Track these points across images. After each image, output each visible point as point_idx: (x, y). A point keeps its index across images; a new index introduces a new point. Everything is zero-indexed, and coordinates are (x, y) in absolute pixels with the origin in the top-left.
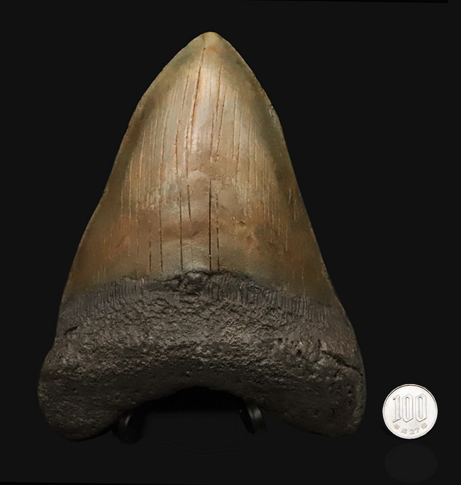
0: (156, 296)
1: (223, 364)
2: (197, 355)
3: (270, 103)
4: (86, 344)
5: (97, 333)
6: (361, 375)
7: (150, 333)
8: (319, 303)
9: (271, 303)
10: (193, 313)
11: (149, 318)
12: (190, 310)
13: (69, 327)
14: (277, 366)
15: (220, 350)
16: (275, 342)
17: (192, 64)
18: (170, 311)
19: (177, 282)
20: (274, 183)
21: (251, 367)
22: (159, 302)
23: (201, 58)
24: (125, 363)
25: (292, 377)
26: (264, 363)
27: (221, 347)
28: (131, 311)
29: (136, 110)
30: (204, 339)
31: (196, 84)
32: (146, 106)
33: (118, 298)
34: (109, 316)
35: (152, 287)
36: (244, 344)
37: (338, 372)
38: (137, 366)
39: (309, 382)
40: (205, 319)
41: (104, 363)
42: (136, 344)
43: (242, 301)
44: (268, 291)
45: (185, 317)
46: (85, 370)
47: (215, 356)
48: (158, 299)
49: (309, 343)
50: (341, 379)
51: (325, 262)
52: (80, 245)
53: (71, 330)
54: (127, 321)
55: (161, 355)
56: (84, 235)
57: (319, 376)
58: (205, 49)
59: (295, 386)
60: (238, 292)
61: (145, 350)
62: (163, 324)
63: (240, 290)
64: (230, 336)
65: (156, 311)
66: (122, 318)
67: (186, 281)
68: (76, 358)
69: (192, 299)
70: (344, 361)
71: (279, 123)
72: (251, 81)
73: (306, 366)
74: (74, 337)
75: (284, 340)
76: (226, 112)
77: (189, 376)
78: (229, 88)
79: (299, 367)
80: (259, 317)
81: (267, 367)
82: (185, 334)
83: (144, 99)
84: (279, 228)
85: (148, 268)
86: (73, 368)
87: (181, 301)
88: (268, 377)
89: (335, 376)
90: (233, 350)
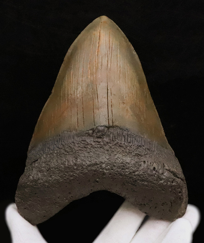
0: (81, 139)
1: (116, 174)
2: (103, 169)
3: (134, 49)
4: (44, 167)
5: (49, 161)
6: (185, 184)
7: (78, 158)
8: (162, 146)
9: (139, 143)
10: (101, 147)
11: (77, 150)
12: (99, 146)
13: (33, 160)
14: (144, 175)
15: (114, 166)
16: (142, 163)
17: (96, 29)
18: (89, 146)
19: (92, 132)
20: (138, 85)
21: (130, 176)
22: (82, 142)
23: (100, 26)
24: (64, 175)
25: (151, 182)
26: (137, 173)
27: (115, 164)
28: (68, 148)
29: (68, 52)
30: (106, 160)
31: (98, 37)
32: (73, 50)
33: (60, 142)
34: (56, 152)
35: (79, 135)
36: (127, 163)
37: (174, 180)
38: (71, 177)
39: (160, 184)
40: (106, 150)
41: (53, 176)
42: (71, 164)
43: (125, 141)
44: (137, 137)
45: (97, 149)
46: (42, 181)
47: (112, 169)
48: (82, 141)
49: (159, 164)
50: (176, 184)
51: (163, 127)
52: (39, 120)
53: (34, 162)
54: (66, 153)
55: (84, 169)
56: (41, 114)
57: (165, 182)
58: (102, 22)
59: (152, 187)
60: (123, 137)
61: (75, 167)
62: (85, 153)
63: (124, 136)
64: (120, 159)
65: (81, 146)
66: (63, 152)
67: (96, 131)
68: (38, 175)
69: (100, 140)
70: (176, 175)
71: (138, 58)
72: (124, 38)
73: (158, 176)
74: (36, 164)
75: (146, 162)
76: (114, 50)
77: (98, 182)
78: (114, 40)
79: (154, 176)
80: (134, 150)
81: (138, 176)
82: (96, 158)
83: (72, 47)
84: (141, 107)
85: (77, 126)
86: (35, 181)
87: (94, 141)
88: (139, 181)
89: (173, 183)
90: (122, 166)
